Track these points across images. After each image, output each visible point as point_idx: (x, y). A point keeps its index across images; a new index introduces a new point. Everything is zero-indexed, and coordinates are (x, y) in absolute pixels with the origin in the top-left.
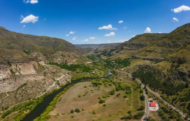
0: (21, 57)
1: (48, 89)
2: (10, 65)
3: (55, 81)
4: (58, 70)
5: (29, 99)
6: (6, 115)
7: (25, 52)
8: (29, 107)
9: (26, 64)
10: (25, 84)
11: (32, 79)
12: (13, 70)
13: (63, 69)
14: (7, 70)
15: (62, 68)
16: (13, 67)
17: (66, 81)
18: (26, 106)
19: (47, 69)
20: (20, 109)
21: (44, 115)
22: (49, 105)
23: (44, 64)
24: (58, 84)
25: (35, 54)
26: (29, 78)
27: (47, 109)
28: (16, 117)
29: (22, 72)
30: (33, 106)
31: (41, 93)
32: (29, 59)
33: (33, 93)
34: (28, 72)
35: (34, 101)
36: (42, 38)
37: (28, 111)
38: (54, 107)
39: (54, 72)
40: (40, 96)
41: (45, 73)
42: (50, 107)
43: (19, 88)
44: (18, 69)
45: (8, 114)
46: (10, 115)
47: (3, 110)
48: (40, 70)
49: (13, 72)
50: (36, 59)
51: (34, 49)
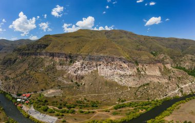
0: (148, 58)
1: (170, 94)
2: (138, 65)
3: (179, 87)
4: (185, 77)
5: (148, 99)
6: (120, 108)
7: (152, 53)
8: (146, 107)
9: (152, 65)
10: (148, 84)
11: (156, 80)
12: (140, 69)
13: (190, 76)
14: (134, 68)
15: (189, 74)
16: (140, 66)
17: (191, 90)
18: (142, 105)
19: (172, 74)
20: (136, 107)
21: (159, 118)
22: (166, 110)
23: (170, 68)
24: (182, 92)
25: (162, 56)
26: (153, 79)
27: (163, 113)
28: (130, 113)
29: (147, 72)
30: (150, 107)
31: (162, 96)
32: (156, 60)
33: (154, 94)
34: (153, 72)
35: (153, 102)
36: (169, 39)
37: (144, 110)
38: (171, 113)
39: (179, 78)
40: (159, 99)
41: (170, 77)
42: (167, 112)
43: (141, 86)
44: (144, 69)
45: (123, 107)
46: (124, 109)
47: (119, 101)
48: (165, 72)
49: (139, 71)
50: (162, 61)
51: (161, 51)
